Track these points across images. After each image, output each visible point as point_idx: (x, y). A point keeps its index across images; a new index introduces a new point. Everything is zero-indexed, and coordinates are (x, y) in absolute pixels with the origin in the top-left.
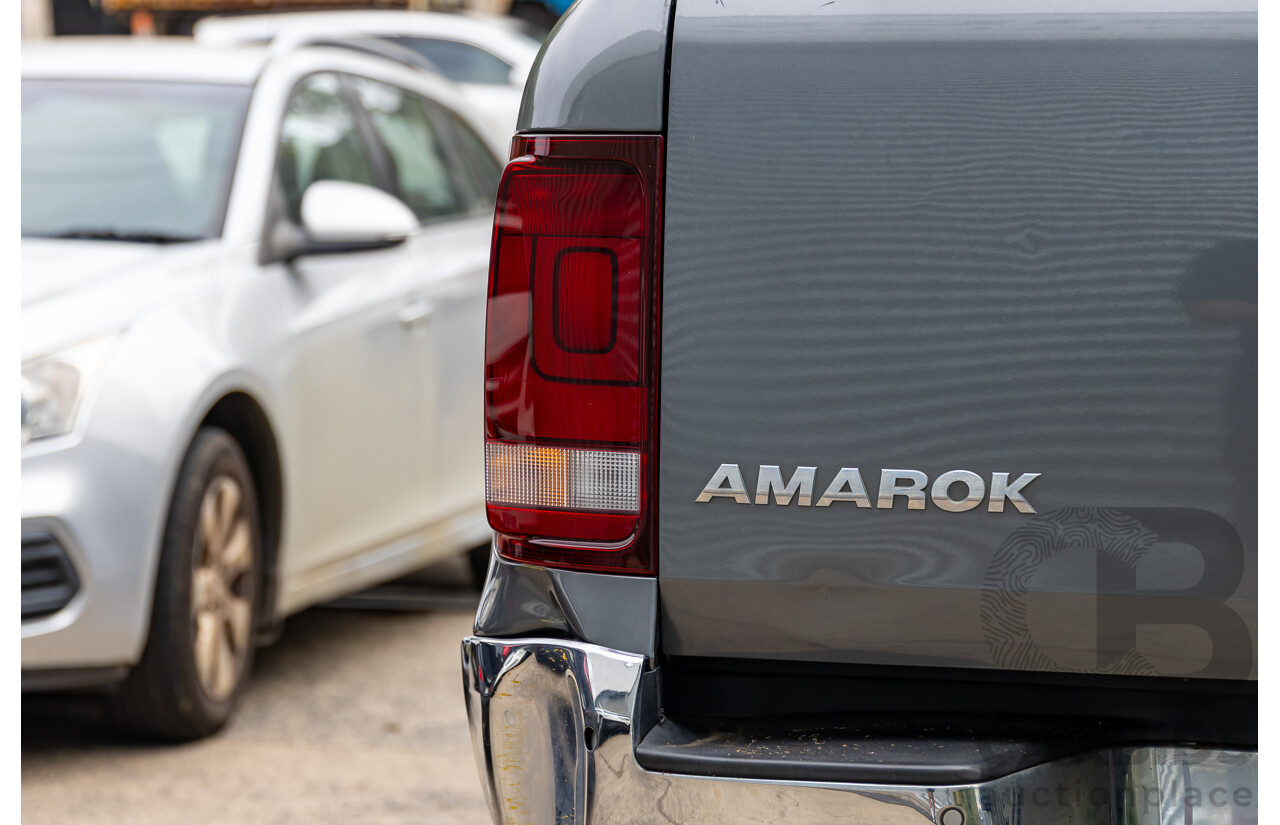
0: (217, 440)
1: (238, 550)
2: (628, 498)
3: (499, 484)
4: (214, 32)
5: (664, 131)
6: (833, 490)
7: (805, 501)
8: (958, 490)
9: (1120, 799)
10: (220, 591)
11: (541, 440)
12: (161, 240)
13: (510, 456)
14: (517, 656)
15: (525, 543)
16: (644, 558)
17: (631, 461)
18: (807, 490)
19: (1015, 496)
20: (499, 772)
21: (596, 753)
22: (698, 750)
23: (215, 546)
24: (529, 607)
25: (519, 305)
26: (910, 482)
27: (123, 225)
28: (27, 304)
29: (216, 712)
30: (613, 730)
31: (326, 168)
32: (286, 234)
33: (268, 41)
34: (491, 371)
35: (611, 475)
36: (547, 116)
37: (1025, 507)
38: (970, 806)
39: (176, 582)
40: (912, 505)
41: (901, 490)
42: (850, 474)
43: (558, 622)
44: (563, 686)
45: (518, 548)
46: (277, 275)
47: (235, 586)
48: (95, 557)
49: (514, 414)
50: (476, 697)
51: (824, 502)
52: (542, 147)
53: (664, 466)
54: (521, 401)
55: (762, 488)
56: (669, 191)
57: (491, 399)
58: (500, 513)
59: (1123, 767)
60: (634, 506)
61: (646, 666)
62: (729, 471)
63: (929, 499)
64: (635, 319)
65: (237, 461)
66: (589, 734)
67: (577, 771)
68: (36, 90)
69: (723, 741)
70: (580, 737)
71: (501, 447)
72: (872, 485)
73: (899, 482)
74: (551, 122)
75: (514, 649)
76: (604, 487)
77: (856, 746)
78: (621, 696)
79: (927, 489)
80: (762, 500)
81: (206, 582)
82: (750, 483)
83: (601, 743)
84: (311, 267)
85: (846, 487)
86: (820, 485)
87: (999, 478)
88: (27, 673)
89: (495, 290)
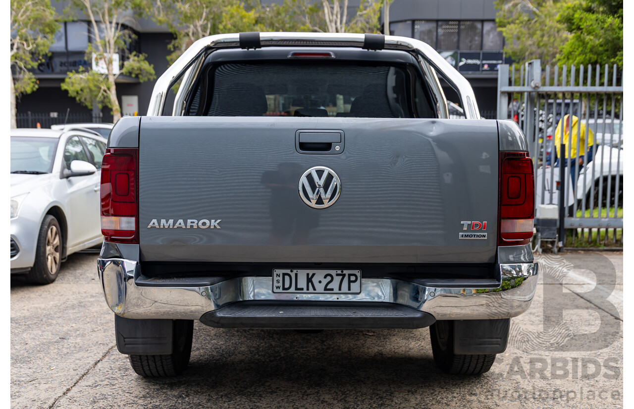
0: (51, 217)
1: (57, 241)
2: (133, 227)
3: (104, 225)
4: (54, 127)
5: (139, 147)
6: (177, 225)
7: (171, 227)
8: (204, 224)
9: (240, 288)
10: (53, 250)
11: (115, 215)
12: (37, 173)
13: (106, 219)
14: (109, 262)
15: (110, 238)
16: (136, 240)
17: (133, 219)
18: (172, 225)
19: (216, 225)
20: (106, 288)
21: (127, 283)
22: (149, 281)
23: (51, 241)
24: (112, 252)
25: (108, 186)
26: (194, 222)
27: (28, 170)
28: (12, 185)
29: (52, 277)
30: (131, 277)
31: (76, 157)
32: (67, 171)
33: (63, 129)
34: (102, 200)
35: (129, 223)
36: (113, 144)
37: (218, 227)
38: (208, 291)
39: (42, 249)
40: (194, 227)
41: (192, 224)
42: (181, 221)
43: (118, 255)
44: (119, 268)
45: (109, 239)
46: (65, 180)
47: (56, 249)
48: (22, 244)
49: (108, 210)
50: (100, 272)
51: (175, 227)
52: (112, 151)
53: (140, 220)
54: (110, 207)
55: (162, 225)
56: (140, 161)
57: (103, 206)
58: (105, 232)
59: (241, 282)
60: (133, 229)
61: (137, 264)
62: (154, 221)
63: (198, 226)
64: (133, 189)
65: (56, 222)
66: (125, 279)
67: (122, 286)
68: (13, 138)
69: (155, 279)
70: (123, 280)
71: (104, 217)
72: (186, 223)
73: (191, 222)
74: (114, 146)
75: (108, 261)
76: (127, 225)
77: (184, 279)
78: (133, 271)
79: (197, 224)
80: (162, 227)
81: (49, 249)
82: (159, 223)
83: (128, 280)
84: (71, 178)
85: (180, 224)
86: (174, 224)
87: (213, 221)
88: (12, 270)
89: (102, 183)
